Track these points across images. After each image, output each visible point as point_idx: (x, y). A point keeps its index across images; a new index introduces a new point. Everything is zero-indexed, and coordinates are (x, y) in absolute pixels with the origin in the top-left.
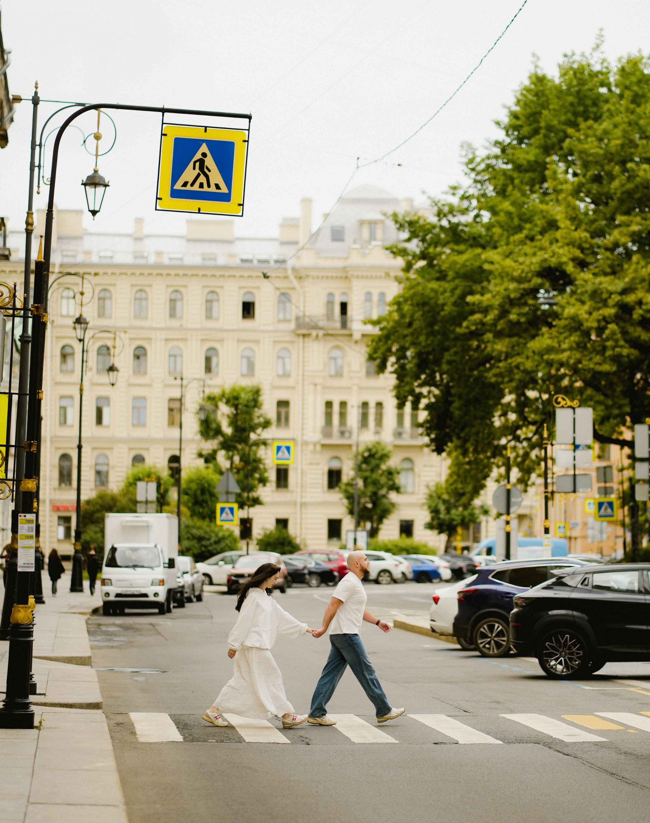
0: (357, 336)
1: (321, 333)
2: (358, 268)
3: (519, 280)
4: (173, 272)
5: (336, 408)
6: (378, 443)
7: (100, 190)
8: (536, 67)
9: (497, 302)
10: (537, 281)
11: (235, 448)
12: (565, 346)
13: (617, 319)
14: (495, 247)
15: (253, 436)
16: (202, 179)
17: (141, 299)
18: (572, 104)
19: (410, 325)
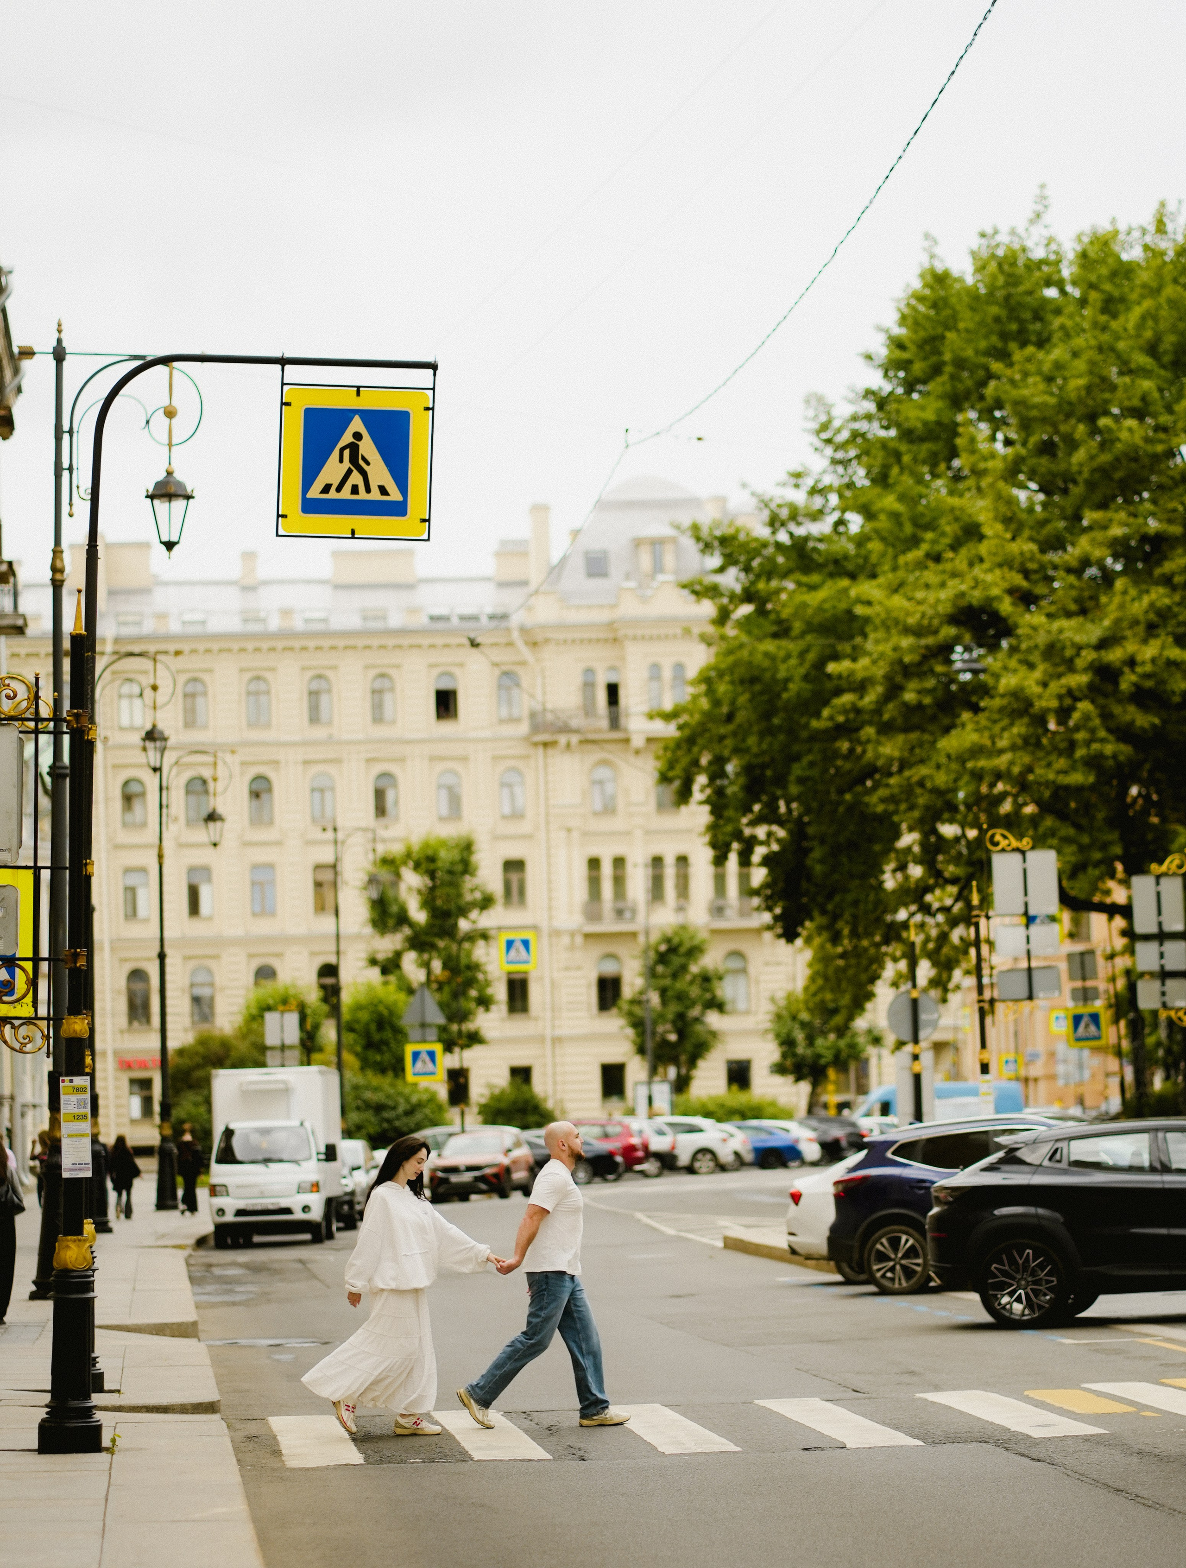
0: (638, 741)
1: (575, 739)
2: (635, 622)
3: (918, 632)
4: (311, 644)
5: (607, 870)
6: (683, 927)
7: (179, 505)
8: (932, 256)
9: (880, 671)
10: (949, 631)
11: (433, 947)
12: (1003, 743)
13: (1092, 692)
14: (873, 576)
15: (464, 925)
16: (356, 478)
17: (257, 693)
18: (997, 319)
19: (730, 717)
